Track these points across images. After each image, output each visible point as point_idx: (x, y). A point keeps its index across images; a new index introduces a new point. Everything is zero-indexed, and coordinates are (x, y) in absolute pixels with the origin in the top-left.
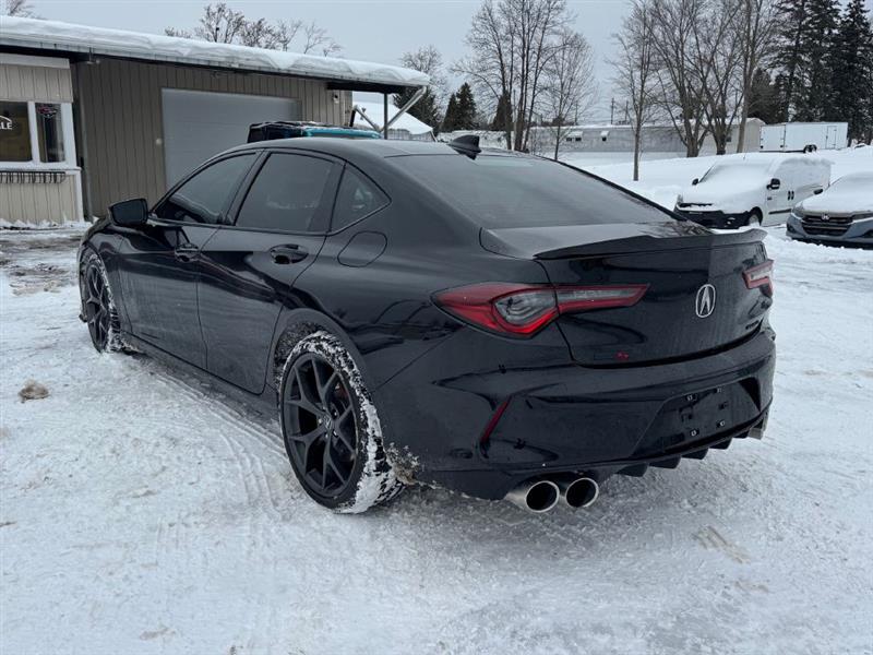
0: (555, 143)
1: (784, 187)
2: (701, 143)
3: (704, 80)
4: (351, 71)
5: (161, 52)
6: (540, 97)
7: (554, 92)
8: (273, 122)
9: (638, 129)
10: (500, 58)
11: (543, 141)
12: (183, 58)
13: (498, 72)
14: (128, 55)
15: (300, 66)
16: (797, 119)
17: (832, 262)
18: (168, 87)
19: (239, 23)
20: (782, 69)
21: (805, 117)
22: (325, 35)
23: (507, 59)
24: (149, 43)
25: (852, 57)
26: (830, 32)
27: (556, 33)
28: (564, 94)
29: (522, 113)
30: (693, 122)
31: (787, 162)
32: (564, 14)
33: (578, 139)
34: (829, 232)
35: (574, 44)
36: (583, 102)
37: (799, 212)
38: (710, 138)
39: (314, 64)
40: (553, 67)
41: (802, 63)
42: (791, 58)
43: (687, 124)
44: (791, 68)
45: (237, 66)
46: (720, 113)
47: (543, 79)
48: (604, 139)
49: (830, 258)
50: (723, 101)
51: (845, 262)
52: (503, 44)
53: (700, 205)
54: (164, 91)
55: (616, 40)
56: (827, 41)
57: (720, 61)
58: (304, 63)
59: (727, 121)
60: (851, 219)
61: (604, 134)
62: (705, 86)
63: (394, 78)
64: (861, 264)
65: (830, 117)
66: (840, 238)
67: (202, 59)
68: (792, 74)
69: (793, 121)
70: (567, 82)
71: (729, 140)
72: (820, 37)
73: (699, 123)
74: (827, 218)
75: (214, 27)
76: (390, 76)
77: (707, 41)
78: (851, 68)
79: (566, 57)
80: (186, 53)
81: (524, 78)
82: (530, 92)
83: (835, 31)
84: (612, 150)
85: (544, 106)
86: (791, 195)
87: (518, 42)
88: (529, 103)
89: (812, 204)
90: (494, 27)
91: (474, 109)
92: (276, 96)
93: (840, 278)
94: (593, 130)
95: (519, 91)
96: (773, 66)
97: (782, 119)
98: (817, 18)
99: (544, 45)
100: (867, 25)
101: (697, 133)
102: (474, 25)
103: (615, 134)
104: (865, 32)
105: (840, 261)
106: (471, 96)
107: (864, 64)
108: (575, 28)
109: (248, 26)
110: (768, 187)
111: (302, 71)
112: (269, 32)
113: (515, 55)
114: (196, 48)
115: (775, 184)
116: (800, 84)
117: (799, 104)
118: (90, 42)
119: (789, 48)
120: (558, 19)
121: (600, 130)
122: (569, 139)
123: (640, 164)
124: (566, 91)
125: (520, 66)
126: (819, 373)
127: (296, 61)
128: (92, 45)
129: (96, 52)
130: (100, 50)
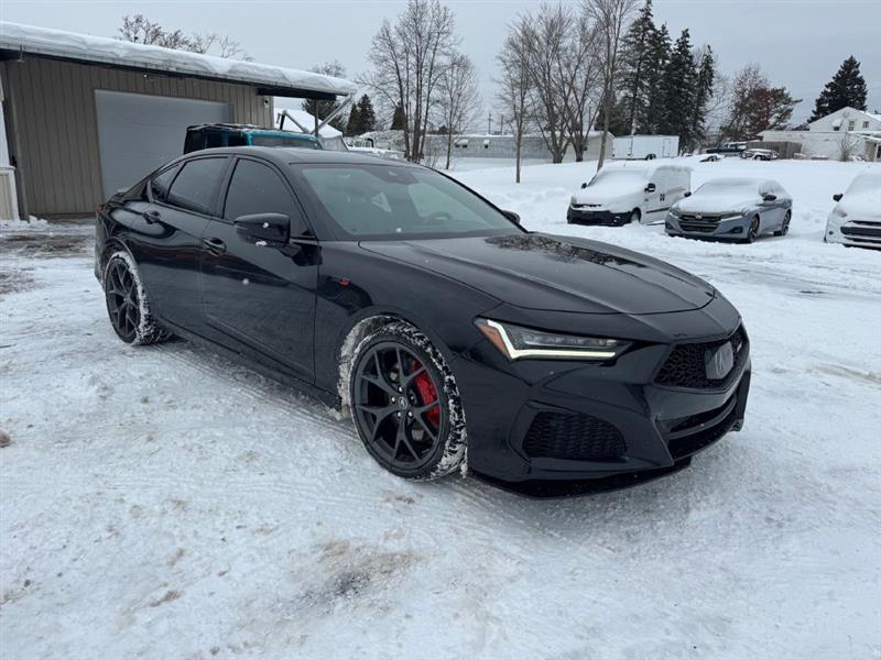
0: (447, 148)
1: (658, 190)
2: (564, 152)
3: (566, 99)
5: (97, 54)
6: (433, 109)
7: (445, 105)
8: (212, 124)
9: (519, 138)
10: (398, 73)
11: (437, 146)
12: (120, 60)
13: (396, 86)
14: (62, 55)
15: (235, 72)
16: (639, 132)
17: (713, 256)
18: (101, 88)
19: (157, 34)
20: (627, 91)
21: (645, 131)
22: (238, 48)
23: (404, 75)
24: (84, 43)
25: (680, 84)
26: (664, 62)
27: (446, 54)
28: (454, 107)
29: (418, 122)
30: (558, 133)
31: (660, 169)
32: (451, 38)
33: (465, 146)
34: (702, 229)
35: (461, 64)
36: (470, 114)
37: (676, 211)
38: (571, 148)
40: (444, 83)
41: (642, 87)
42: (634, 82)
43: (553, 135)
44: (634, 90)
45: (173, 69)
46: (578, 127)
47: (435, 94)
48: (486, 147)
49: (711, 252)
50: (581, 117)
51: (723, 256)
52: (399, 61)
53: (591, 206)
54: (96, 91)
55: (500, 62)
56: (661, 69)
57: (579, 83)
58: (241, 69)
59: (584, 133)
60: (720, 218)
61: (486, 142)
62: (566, 105)
63: (325, 85)
64: (736, 257)
65: (664, 131)
66: (711, 234)
67: (139, 61)
68: (635, 95)
69: (635, 134)
70: (456, 97)
71: (586, 149)
72: (655, 65)
73: (562, 135)
74: (700, 217)
75: (133, 36)
76: (322, 83)
77: (568, 66)
78: (679, 92)
79: (455, 75)
80: (122, 54)
81: (419, 92)
82: (424, 105)
83: (667, 62)
84: (493, 156)
85: (437, 117)
86: (662, 198)
87: (413, 60)
88: (424, 113)
89: (686, 205)
90: (392, 46)
91: (374, 118)
92: (209, 100)
93: (732, 271)
94: (478, 139)
95: (414, 103)
96: (621, 88)
97: (627, 133)
98: (653, 50)
99: (435, 64)
100: (691, 57)
101: (561, 144)
102: (375, 44)
103: (495, 143)
104: (690, 63)
105: (719, 255)
106: (370, 106)
107: (690, 90)
108: (462, 50)
109: (166, 36)
110: (646, 190)
111: (237, 77)
112: (186, 42)
113: (410, 72)
114: (132, 50)
115: (651, 187)
116: (641, 103)
117: (640, 120)
118: (21, 39)
119: (632, 74)
120: (446, 42)
121: (482, 139)
122: (457, 146)
123: (522, 168)
124: (455, 104)
125: (415, 82)
126: (785, 371)
127: (234, 67)
128: (24, 43)
129: (28, 50)
130: (30, 47)
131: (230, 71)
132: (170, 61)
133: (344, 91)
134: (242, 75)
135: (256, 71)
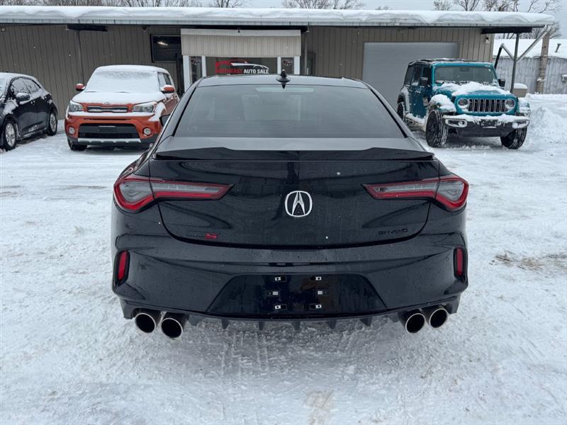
4: (483, 20)
5: (349, 21)
12: (363, 23)
15: (443, 20)
18: (368, 42)
39: (454, 18)
45: (398, 25)
54: (366, 44)
58: (445, 17)
63: (521, 21)
67: (375, 22)
76: (517, 20)
80: (364, 19)
111: (445, 23)
114: (371, 15)
118: (308, 18)
127: (441, 17)
128: (310, 21)
129: (313, 24)
130: (314, 23)
131: (439, 20)
132: (396, 19)
133: (540, 24)
134: (448, 22)
135: (460, 18)
